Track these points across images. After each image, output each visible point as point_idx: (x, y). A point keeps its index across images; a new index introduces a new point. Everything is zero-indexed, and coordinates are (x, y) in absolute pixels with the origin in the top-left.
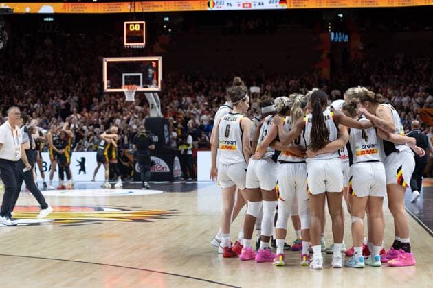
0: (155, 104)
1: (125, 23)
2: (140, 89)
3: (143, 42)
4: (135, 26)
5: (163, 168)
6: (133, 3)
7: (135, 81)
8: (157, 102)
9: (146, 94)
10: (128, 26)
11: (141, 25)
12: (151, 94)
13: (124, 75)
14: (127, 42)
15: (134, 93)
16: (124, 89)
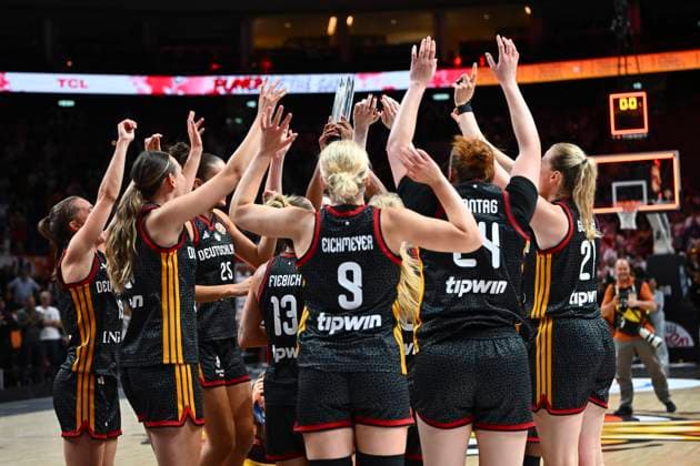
0: (663, 231)
1: (612, 97)
2: (643, 207)
3: (643, 127)
4: (628, 102)
5: (682, 340)
6: (623, 60)
7: (633, 195)
8: (665, 227)
9: (649, 217)
10: (616, 102)
11: (639, 99)
12: (658, 216)
13: (615, 185)
14: (616, 129)
15: (634, 215)
16: (617, 209)
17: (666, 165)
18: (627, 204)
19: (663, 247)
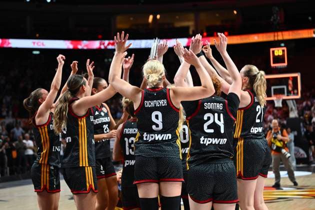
0: (294, 108)
1: (271, 50)
2: (285, 97)
3: (284, 62)
4: (278, 52)
5: (302, 155)
6: (276, 34)
8: (295, 106)
9: (288, 102)
10: (273, 52)
11: (283, 51)
12: (291, 101)
13: (273, 88)
14: (274, 63)
15: (281, 101)
16: (273, 98)
17: (295, 79)
18: (278, 96)
19: (293, 114)
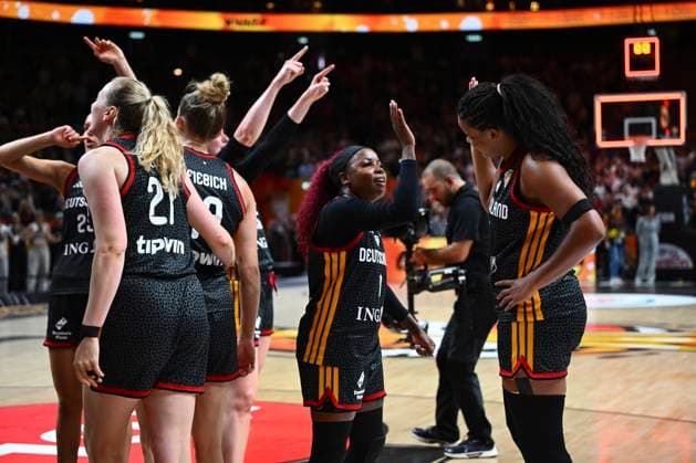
0: (669, 164)
1: (628, 42)
2: (652, 142)
3: (653, 68)
4: (642, 46)
5: (682, 263)
6: (638, 9)
7: (640, 131)
8: (671, 160)
9: (658, 152)
10: (631, 46)
11: (653, 45)
12: (665, 152)
13: (627, 122)
14: (632, 69)
15: (643, 150)
16: (628, 143)
17: (674, 105)
18: (638, 139)
19: (669, 178)
